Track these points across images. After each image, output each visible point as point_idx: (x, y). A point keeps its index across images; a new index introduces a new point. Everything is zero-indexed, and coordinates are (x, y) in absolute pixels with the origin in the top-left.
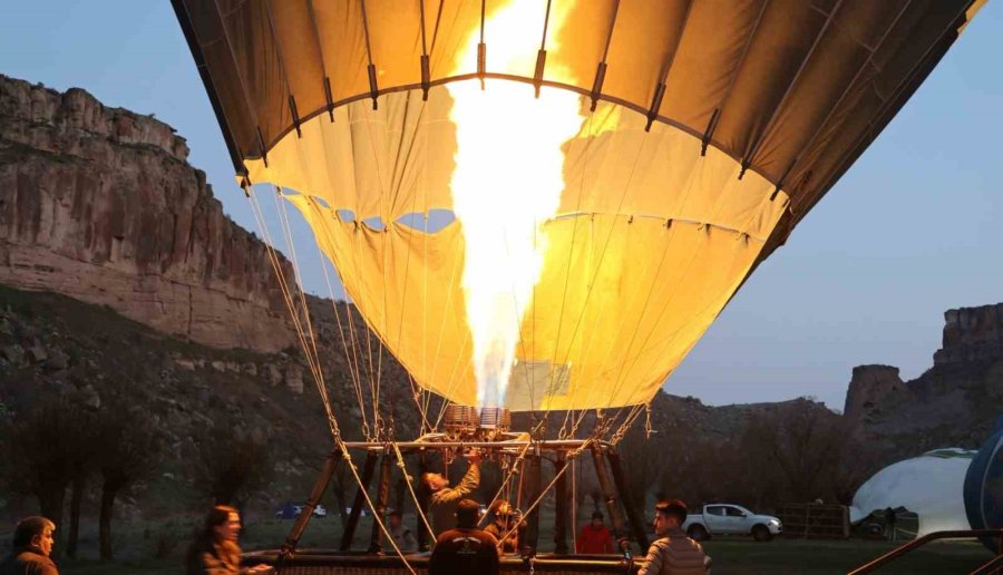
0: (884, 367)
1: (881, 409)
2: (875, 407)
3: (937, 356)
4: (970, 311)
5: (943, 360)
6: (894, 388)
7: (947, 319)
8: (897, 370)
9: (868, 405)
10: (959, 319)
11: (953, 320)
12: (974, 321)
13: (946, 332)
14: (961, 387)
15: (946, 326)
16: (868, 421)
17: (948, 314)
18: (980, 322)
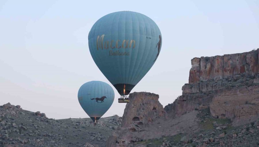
0: (150, 94)
1: (143, 122)
2: (141, 121)
3: (184, 88)
4: (207, 59)
5: (188, 91)
6: (154, 108)
7: (192, 64)
8: (157, 96)
9: (136, 118)
10: (200, 64)
11: (197, 65)
12: (209, 66)
13: (191, 73)
14: (196, 109)
15: (192, 69)
16: (134, 130)
17: (194, 60)
18: (212, 66)
